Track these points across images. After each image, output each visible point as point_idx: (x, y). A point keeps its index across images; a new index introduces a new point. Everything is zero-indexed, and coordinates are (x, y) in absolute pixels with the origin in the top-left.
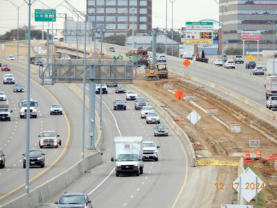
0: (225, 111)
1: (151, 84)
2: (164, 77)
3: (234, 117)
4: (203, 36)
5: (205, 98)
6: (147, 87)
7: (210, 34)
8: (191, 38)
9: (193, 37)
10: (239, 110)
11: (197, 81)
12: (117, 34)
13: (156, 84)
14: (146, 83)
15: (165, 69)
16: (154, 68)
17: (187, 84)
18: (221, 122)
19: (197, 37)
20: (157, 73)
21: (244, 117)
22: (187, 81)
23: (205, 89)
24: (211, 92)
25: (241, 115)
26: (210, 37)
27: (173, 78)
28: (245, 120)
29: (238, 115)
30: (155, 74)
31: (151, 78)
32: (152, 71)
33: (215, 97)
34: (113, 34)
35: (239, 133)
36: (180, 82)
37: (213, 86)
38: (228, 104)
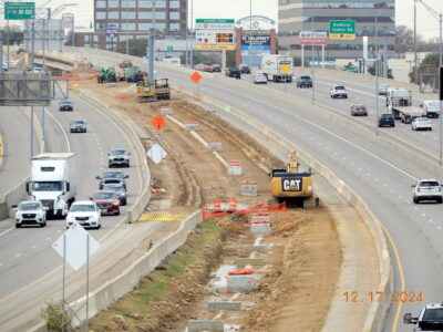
0: (234, 144)
1: (145, 107)
2: (166, 97)
3: (244, 153)
4: (220, 38)
5: (214, 127)
6: (138, 111)
7: (231, 35)
8: (203, 42)
9: (206, 40)
10: (251, 143)
11: (209, 102)
12: (138, 37)
13: (152, 107)
14: (139, 106)
15: (166, 86)
16: (149, 85)
17: (195, 107)
18: (223, 160)
19: (213, 40)
20: (153, 91)
21: (256, 154)
22: (196, 103)
23: (217, 113)
24: (223, 118)
25: (252, 150)
26: (231, 41)
27: (178, 99)
28: (257, 157)
29: (249, 150)
30: (151, 94)
31: (146, 99)
32: (147, 89)
33: (226, 126)
34: (131, 37)
35: (239, 176)
36: (185, 104)
37: (228, 109)
38: (240, 135)
